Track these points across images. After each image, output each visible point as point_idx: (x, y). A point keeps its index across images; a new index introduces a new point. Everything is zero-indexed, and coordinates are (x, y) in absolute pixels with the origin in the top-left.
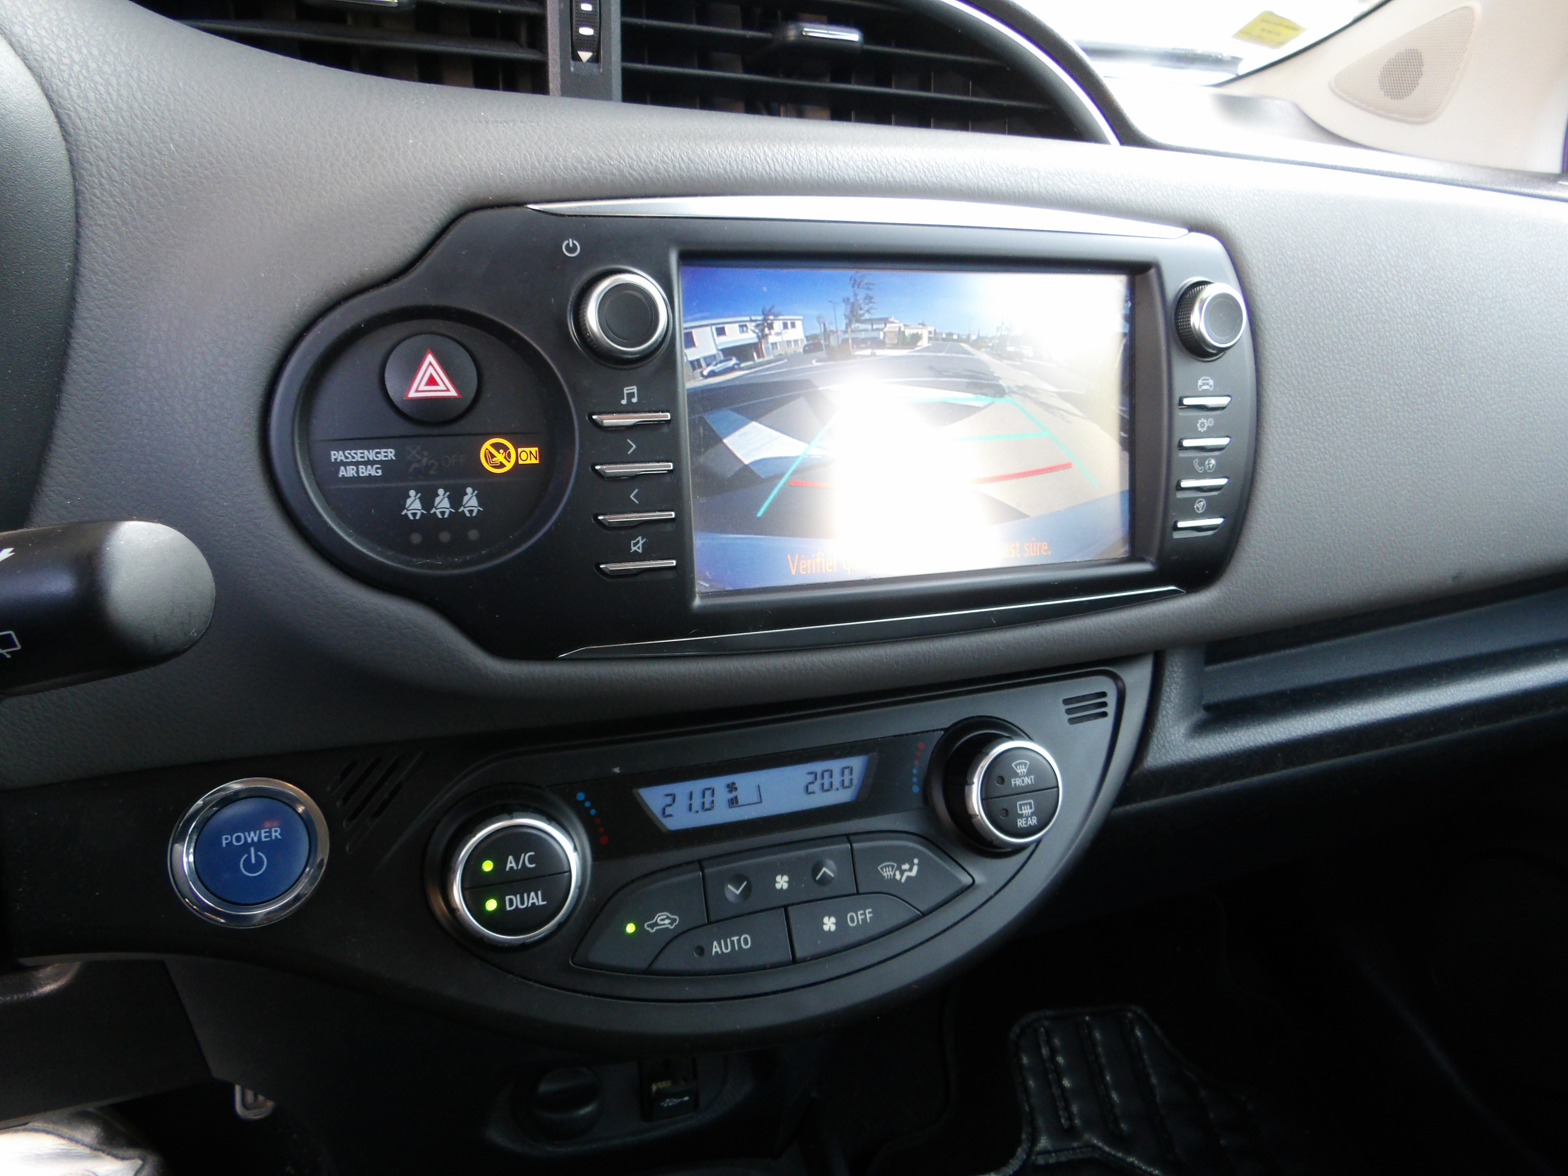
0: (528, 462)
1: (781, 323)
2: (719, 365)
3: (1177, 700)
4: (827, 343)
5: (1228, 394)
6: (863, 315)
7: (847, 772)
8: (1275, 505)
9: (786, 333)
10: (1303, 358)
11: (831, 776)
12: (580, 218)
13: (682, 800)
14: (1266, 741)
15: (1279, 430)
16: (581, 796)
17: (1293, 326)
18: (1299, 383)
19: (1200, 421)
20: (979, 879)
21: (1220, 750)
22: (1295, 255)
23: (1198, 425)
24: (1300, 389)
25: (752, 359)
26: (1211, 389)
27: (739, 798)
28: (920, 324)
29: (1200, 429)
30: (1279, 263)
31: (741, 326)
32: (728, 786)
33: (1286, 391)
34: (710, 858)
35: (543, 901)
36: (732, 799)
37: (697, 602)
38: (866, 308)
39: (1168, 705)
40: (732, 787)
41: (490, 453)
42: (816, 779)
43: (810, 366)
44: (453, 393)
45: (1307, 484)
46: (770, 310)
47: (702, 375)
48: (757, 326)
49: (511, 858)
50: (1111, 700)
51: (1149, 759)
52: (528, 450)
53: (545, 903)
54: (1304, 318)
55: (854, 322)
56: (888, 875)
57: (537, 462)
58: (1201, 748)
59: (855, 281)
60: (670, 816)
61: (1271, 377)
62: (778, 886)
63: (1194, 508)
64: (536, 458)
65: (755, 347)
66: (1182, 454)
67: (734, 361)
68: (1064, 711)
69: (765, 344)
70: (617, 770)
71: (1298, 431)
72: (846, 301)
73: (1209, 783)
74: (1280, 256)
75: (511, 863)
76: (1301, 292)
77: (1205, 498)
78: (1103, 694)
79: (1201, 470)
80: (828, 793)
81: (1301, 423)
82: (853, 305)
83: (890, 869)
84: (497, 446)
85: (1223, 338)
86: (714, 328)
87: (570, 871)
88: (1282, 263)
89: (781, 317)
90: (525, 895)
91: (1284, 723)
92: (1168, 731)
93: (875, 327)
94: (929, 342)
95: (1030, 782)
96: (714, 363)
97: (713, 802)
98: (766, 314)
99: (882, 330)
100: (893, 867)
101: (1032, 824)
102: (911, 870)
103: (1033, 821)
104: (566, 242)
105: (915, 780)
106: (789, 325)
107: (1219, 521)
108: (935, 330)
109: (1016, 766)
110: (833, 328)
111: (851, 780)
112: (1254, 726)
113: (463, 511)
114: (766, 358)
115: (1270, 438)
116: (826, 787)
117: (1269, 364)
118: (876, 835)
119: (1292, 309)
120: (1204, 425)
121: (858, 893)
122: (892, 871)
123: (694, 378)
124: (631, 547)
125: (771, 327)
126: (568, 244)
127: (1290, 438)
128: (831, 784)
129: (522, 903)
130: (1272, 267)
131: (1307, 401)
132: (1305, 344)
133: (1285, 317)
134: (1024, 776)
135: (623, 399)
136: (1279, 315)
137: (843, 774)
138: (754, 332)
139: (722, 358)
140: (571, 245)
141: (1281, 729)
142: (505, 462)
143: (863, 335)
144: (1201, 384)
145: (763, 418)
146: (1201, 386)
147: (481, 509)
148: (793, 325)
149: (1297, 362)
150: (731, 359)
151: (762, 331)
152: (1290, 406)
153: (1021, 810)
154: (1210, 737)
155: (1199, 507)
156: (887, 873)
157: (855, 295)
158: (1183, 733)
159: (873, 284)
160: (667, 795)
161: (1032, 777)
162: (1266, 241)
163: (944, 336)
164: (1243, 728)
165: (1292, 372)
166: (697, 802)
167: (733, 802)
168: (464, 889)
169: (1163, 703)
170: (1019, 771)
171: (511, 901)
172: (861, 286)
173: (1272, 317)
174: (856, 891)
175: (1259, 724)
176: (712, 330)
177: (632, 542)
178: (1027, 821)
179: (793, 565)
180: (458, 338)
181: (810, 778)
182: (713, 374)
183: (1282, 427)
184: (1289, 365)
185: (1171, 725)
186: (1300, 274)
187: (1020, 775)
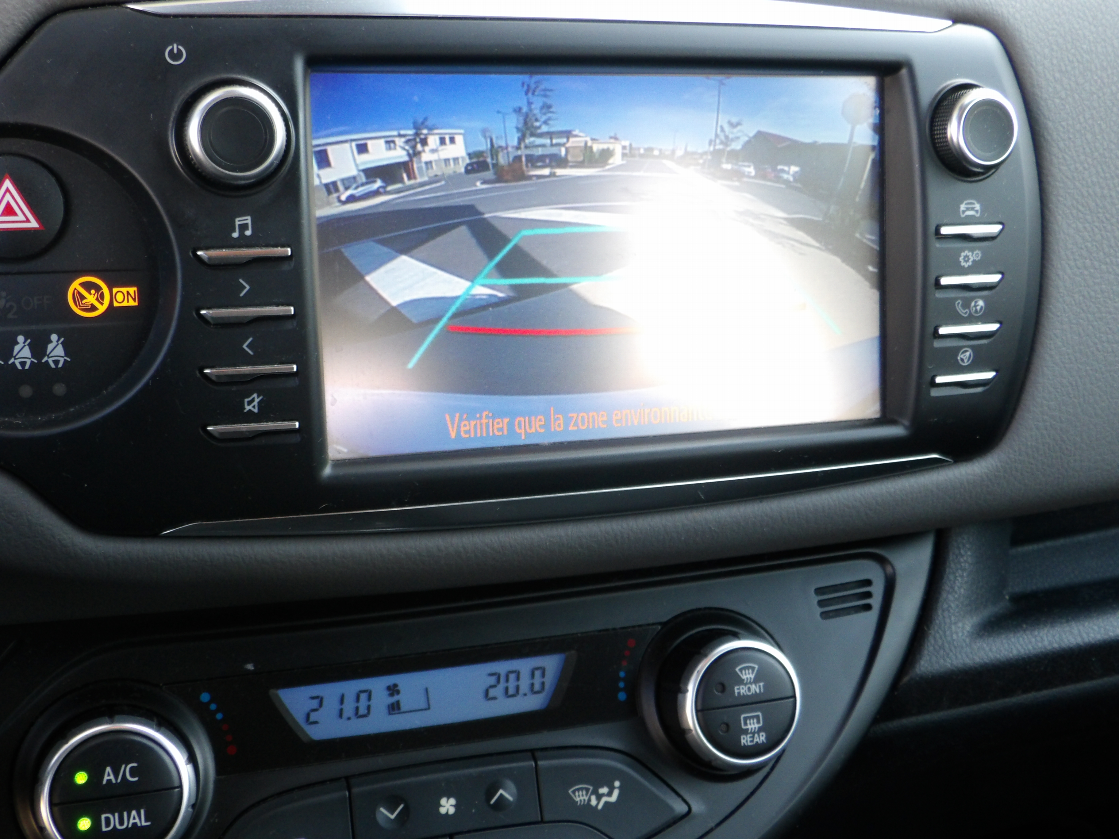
0: (125, 304)
1: (437, 138)
2: (361, 189)
3: (962, 591)
4: (494, 162)
5: (1001, 221)
6: (539, 127)
7: (538, 673)
8: (1068, 354)
9: (443, 150)
10: (1103, 175)
11: (518, 678)
12: (188, 19)
13: (331, 704)
14: (1075, 643)
15: (1072, 263)
16: (205, 697)
17: (1089, 136)
18: (1097, 205)
19: (963, 254)
20: (697, 807)
21: (1015, 652)
22: (1093, 48)
23: (961, 259)
24: (1099, 213)
25: (402, 181)
26: (978, 215)
27: (401, 701)
28: (611, 138)
29: (963, 264)
30: (1071, 59)
31: (387, 142)
32: (389, 688)
33: (1081, 215)
34: (361, 775)
35: (146, 821)
36: (392, 704)
37: (327, 471)
38: (544, 118)
39: (950, 597)
40: (393, 690)
41: (79, 293)
42: (498, 681)
43: (474, 188)
44: (34, 224)
45: (1110, 329)
46: (423, 123)
47: (340, 201)
48: (407, 142)
49: (108, 769)
50: (877, 590)
51: (922, 663)
52: (124, 290)
53: (149, 823)
54: (1104, 126)
55: (528, 135)
56: (581, 801)
57: (136, 304)
58: (991, 650)
59: (528, 86)
60: (316, 723)
61: (1061, 199)
62: (443, 811)
63: (957, 360)
64: (134, 300)
65: (406, 167)
66: (939, 295)
67: (379, 183)
68: (816, 602)
69: (417, 163)
70: (250, 667)
71: (1096, 263)
72: (518, 110)
73: (1005, 693)
74: (1073, 51)
75: (109, 775)
76: (1101, 95)
77: (972, 347)
78: (868, 583)
79: (966, 313)
80: (511, 700)
81: (1101, 254)
82: (527, 116)
83: (584, 792)
84: (88, 286)
85: (988, 154)
86: (354, 144)
87: (181, 786)
88: (1075, 60)
89: (436, 131)
90: (125, 814)
91: (1100, 620)
92: (950, 628)
93: (555, 141)
94: (623, 160)
95: (758, 691)
96: (354, 186)
97: (369, 708)
98: (417, 128)
99: (563, 145)
100: (587, 790)
101: (760, 742)
102: (610, 794)
103: (761, 738)
104: (170, 48)
105: (621, 685)
106: (447, 140)
107: (989, 375)
108: (631, 145)
109: (741, 670)
110: (503, 144)
111: (543, 684)
112: (1061, 623)
113: (47, 361)
114: (419, 180)
115: (1061, 273)
116: (511, 691)
117: (1057, 183)
118: (563, 752)
119: (1087, 116)
120: (969, 259)
121: (542, 822)
122: (587, 795)
123: (329, 204)
124: (244, 406)
125: (424, 142)
126: (172, 50)
127: (1086, 273)
128: (517, 688)
129: (121, 823)
130: (1062, 64)
131: (1109, 227)
132: (1106, 158)
133: (1079, 125)
134: (751, 683)
135: (234, 231)
136: (1070, 122)
137: (533, 676)
138: (404, 149)
139: (364, 180)
140: (175, 51)
141: (1096, 628)
142: (97, 304)
143: (540, 151)
144: (965, 209)
145: (415, 252)
146: (964, 212)
147: (69, 360)
148: (452, 140)
149: (1095, 179)
150: (374, 182)
151: (414, 147)
152: (1086, 234)
153: (746, 724)
154: (1003, 636)
155: (964, 358)
156: (580, 798)
157: (530, 103)
158: (968, 632)
159: (551, 90)
160: (313, 698)
161: (762, 684)
162: (1055, 32)
163: (642, 151)
164: (1046, 626)
165: (1088, 191)
166: (349, 708)
167: (394, 708)
168: (52, 805)
169: (944, 595)
170: (744, 677)
171: (108, 820)
172: (536, 93)
173: (1062, 126)
174: (540, 819)
175: (1068, 621)
176: (351, 147)
177: (246, 400)
178: (753, 737)
179: (453, 427)
180: (44, 160)
181: (492, 680)
182: (352, 199)
183: (1075, 260)
184: (1084, 183)
185: (953, 622)
186: (1099, 72)
187: (745, 681)
